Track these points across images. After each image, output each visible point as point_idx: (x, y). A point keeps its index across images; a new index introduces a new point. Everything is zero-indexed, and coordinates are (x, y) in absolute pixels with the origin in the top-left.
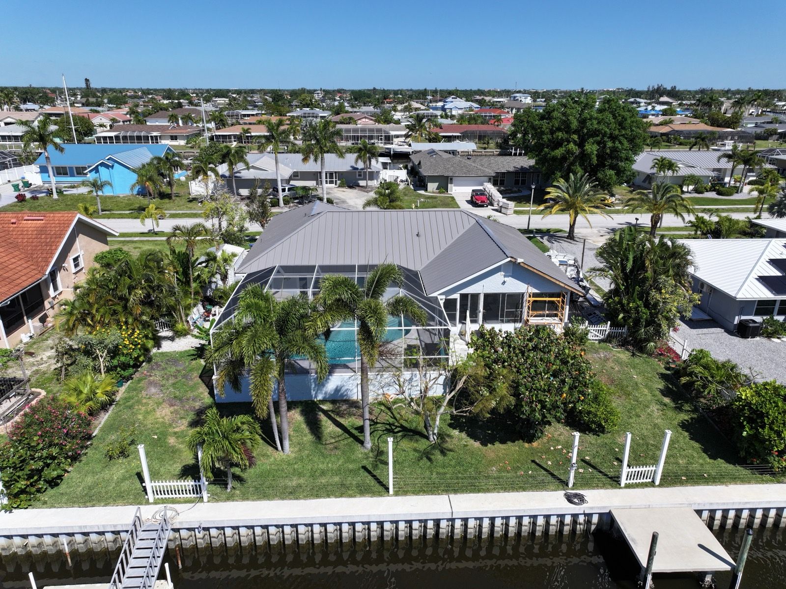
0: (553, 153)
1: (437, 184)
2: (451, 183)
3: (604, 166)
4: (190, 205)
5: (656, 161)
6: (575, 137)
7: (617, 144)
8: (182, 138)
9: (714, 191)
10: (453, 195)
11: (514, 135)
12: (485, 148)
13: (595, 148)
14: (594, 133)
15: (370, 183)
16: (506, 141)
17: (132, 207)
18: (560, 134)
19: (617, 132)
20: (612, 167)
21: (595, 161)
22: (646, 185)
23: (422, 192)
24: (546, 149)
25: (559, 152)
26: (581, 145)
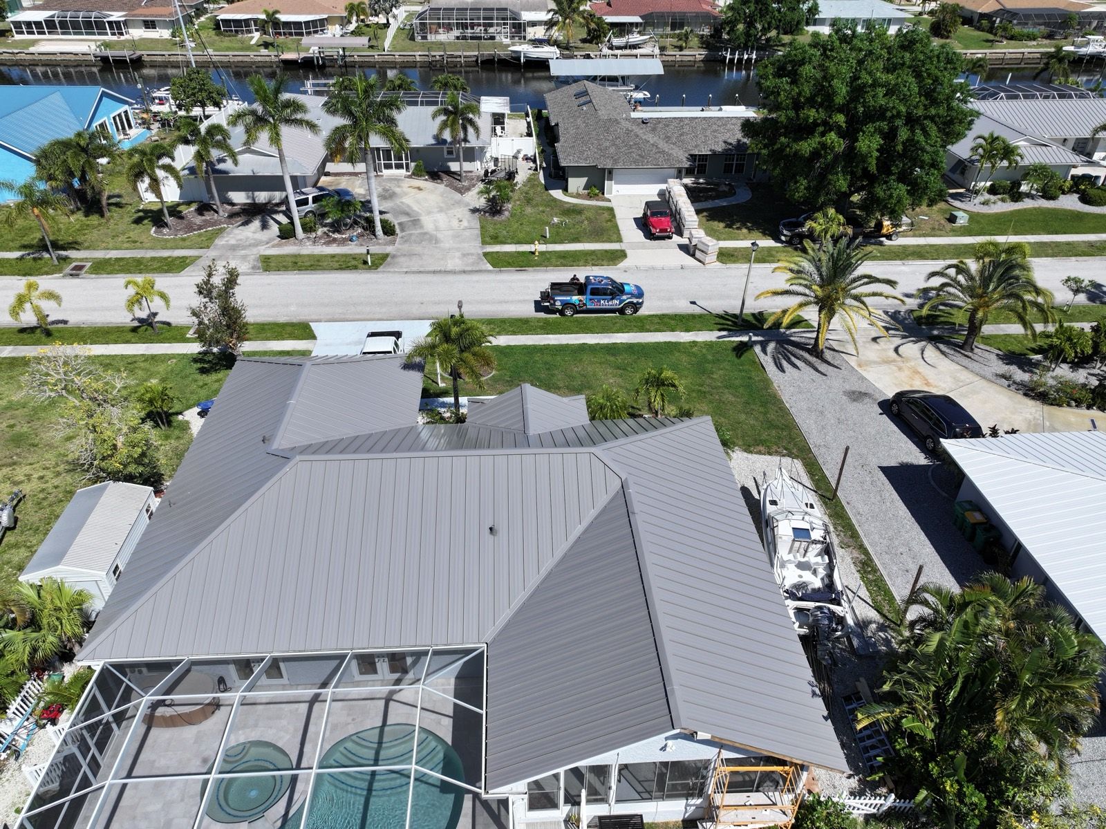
0: (796, 147)
1: (584, 180)
2: (610, 179)
3: (889, 173)
4: (136, 232)
5: (981, 141)
6: (840, 118)
7: (919, 136)
8: (166, 25)
9: (1076, 192)
10: (613, 204)
11: (732, 23)
12: (681, 48)
13: (877, 141)
14: (879, 114)
15: (467, 166)
16: (717, 33)
17: (26, 240)
18: (813, 113)
19: (920, 112)
20: (903, 178)
21: (873, 167)
22: (956, 177)
23: (557, 194)
24: (783, 139)
25: (806, 147)
26: (850, 133)
